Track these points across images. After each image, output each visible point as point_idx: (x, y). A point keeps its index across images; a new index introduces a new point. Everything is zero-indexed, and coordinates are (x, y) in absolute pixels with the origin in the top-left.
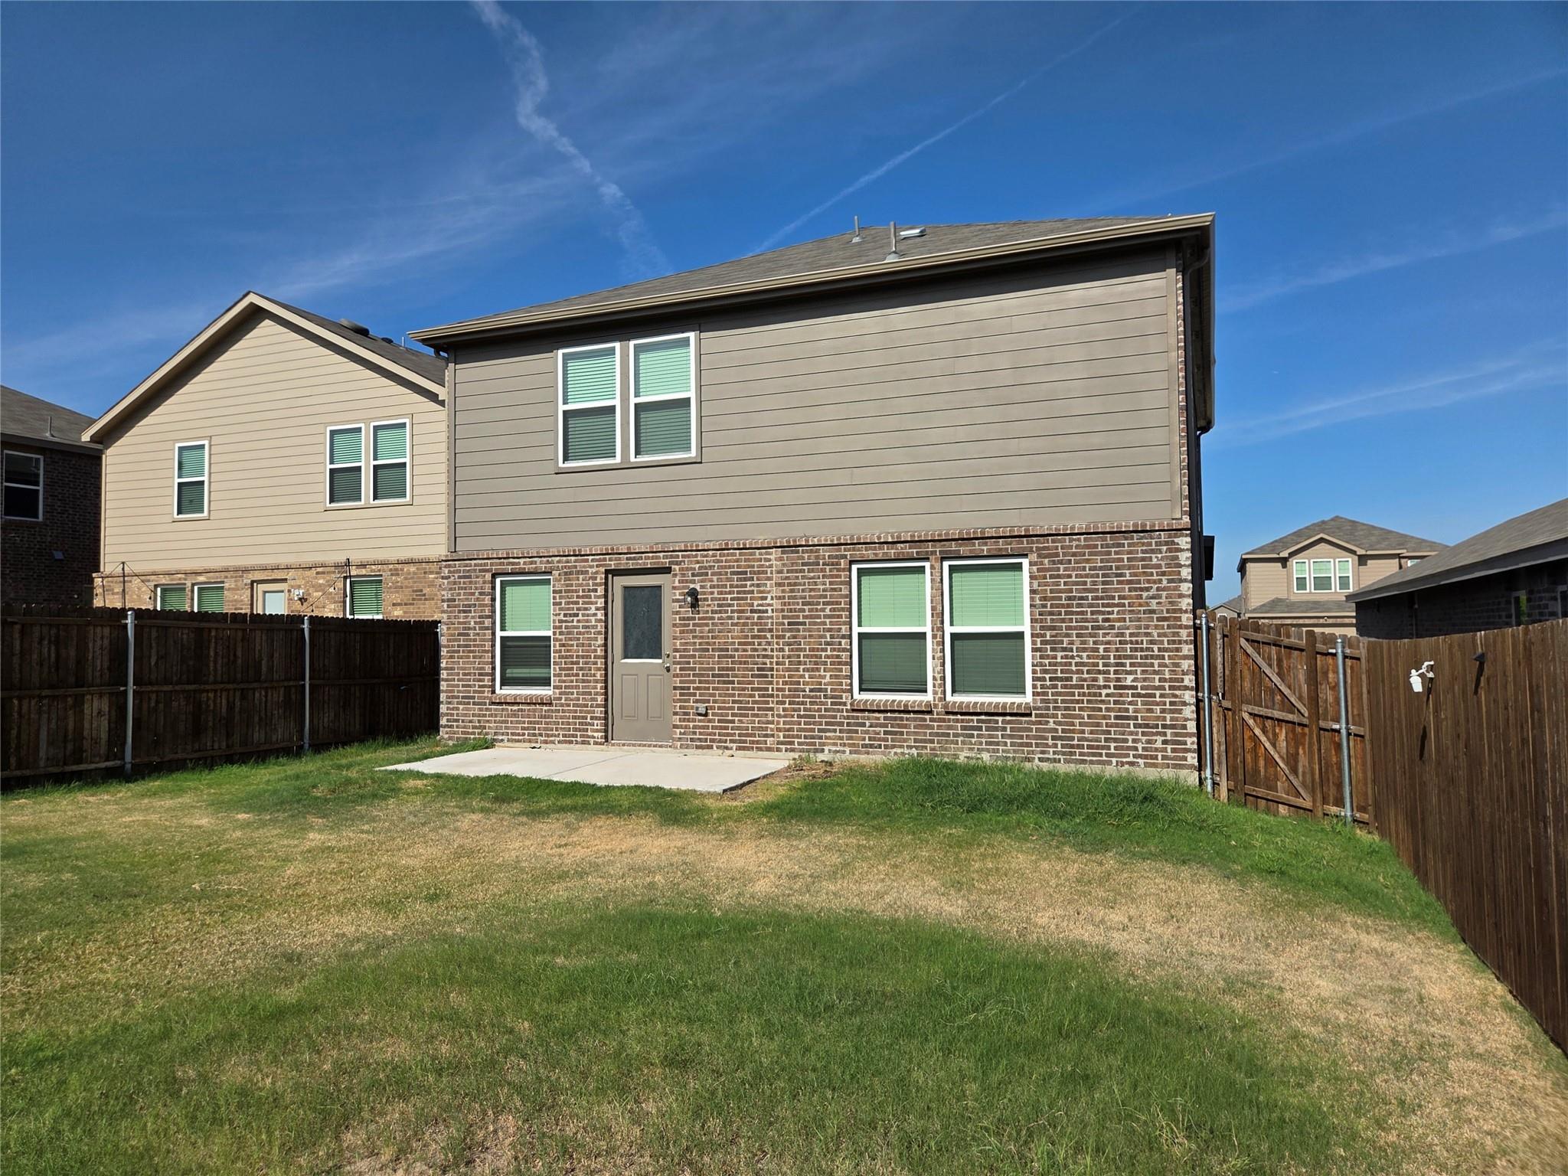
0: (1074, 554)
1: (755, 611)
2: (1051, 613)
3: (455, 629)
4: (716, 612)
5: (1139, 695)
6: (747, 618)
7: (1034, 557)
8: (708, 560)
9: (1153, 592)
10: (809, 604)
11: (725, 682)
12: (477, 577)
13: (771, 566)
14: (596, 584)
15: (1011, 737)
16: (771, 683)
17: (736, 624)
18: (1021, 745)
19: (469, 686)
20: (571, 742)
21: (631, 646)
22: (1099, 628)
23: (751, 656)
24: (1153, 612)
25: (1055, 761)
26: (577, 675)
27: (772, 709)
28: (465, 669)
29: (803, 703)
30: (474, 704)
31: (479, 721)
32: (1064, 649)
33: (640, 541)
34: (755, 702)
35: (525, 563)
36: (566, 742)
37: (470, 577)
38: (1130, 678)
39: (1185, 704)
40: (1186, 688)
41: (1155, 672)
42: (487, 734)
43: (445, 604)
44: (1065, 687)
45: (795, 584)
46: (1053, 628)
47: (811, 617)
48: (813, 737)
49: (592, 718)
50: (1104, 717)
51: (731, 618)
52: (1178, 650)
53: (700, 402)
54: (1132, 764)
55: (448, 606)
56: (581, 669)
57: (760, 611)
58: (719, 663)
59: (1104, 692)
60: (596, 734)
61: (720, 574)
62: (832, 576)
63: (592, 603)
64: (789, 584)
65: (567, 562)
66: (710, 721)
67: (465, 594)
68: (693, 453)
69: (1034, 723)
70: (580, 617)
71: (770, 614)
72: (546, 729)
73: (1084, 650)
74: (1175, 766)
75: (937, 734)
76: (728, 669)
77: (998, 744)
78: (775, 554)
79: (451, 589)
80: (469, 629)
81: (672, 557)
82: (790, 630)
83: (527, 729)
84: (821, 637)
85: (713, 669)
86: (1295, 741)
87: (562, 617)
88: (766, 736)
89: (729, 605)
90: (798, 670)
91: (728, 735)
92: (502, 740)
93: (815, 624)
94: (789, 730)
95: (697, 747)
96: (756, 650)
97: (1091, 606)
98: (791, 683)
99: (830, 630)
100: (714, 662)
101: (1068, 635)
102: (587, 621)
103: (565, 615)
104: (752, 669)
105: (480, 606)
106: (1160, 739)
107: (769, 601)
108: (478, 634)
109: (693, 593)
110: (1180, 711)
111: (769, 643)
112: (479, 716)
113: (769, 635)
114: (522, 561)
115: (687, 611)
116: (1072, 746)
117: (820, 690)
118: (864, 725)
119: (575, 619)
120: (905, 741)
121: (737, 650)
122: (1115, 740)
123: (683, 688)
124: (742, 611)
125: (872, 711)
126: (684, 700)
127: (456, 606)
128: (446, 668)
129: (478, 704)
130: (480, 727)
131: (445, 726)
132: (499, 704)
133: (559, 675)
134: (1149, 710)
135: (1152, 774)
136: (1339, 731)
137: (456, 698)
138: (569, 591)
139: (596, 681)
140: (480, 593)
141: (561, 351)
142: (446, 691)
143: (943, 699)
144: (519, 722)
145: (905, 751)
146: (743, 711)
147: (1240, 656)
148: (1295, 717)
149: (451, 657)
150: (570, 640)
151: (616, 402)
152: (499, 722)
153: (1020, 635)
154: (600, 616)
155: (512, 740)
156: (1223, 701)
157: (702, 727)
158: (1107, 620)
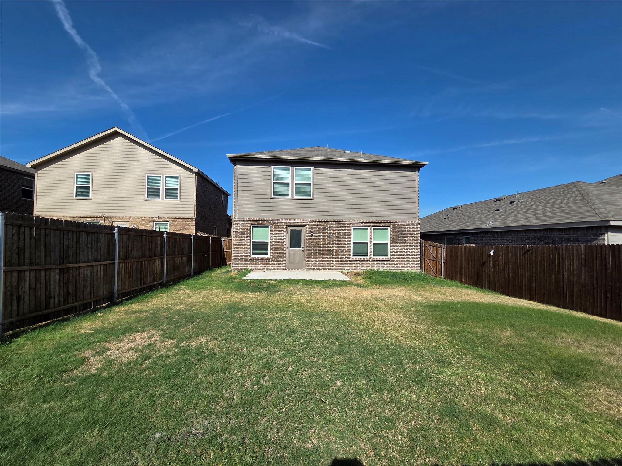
0: (399, 227)
1: (328, 237)
2: (395, 239)
3: (238, 239)
4: (318, 237)
5: (411, 256)
6: (326, 238)
7: (391, 227)
8: (316, 224)
9: (413, 235)
10: (342, 235)
11: (320, 254)
12: (246, 225)
13: (332, 226)
14: (284, 229)
15: (386, 265)
16: (332, 254)
17: (323, 240)
18: (388, 267)
19: (243, 255)
20: (276, 270)
21: (292, 245)
22: (403, 242)
23: (327, 248)
24: (413, 239)
25: (395, 269)
27: (332, 260)
28: (241, 250)
29: (340, 259)
30: (244, 260)
31: (246, 265)
32: (397, 247)
33: (297, 218)
34: (327, 259)
35: (261, 222)
36: (274, 270)
37: (243, 225)
38: (409, 252)
39: (418, 257)
40: (419, 254)
41: (414, 251)
42: (248, 268)
43: (234, 232)
44: (397, 254)
45: (338, 231)
46: (395, 242)
47: (342, 239)
48: (342, 267)
49: (282, 263)
50: (404, 260)
51: (322, 238)
52: (418, 247)
53: (313, 185)
54: (409, 269)
55: (235, 233)
56: (279, 251)
57: (329, 237)
59: (404, 255)
60: (283, 268)
61: (319, 227)
62: (348, 229)
63: (282, 233)
65: (275, 222)
66: (316, 263)
67: (241, 230)
68: (311, 197)
69: (391, 262)
70: (279, 237)
71: (332, 238)
72: (267, 267)
73: (401, 247)
74: (416, 270)
75: (371, 265)
76: (321, 251)
77: (383, 266)
78: (333, 223)
79: (236, 228)
80: (243, 239)
81: (306, 223)
82: (337, 242)
83: (262, 266)
84: (345, 243)
85: (317, 251)
86: (434, 264)
87: (273, 237)
88: (330, 267)
89: (321, 235)
90: (339, 251)
91: (321, 267)
92: (254, 270)
93: (343, 240)
94: (336, 265)
95: (312, 270)
96: (328, 246)
97: (402, 238)
98: (337, 254)
99: (347, 242)
100: (317, 249)
101: (398, 244)
102: (281, 238)
103: (274, 236)
104: (327, 251)
105: (246, 233)
106: (414, 264)
107: (332, 235)
108: (246, 241)
109: (312, 232)
110: (417, 259)
111: (332, 245)
112: (246, 263)
113: (332, 243)
114: (261, 221)
115: (310, 237)
116: (398, 266)
117: (344, 256)
118: (354, 263)
119: (277, 238)
120: (364, 267)
121: (323, 246)
122: (406, 265)
123: (309, 256)
124: (325, 237)
125: (356, 260)
126: (309, 259)
127: (238, 233)
128: (234, 250)
129: (246, 260)
130: (246, 266)
131: (234, 266)
132: (252, 260)
133: (272, 252)
134: (412, 259)
135: (412, 271)
136: (441, 262)
137: (238, 258)
138: (275, 230)
139: (284, 254)
140: (247, 230)
141: (273, 167)
142: (234, 257)
143: (372, 257)
144: (259, 265)
145: (364, 269)
146: (325, 261)
147: (426, 248)
148: (434, 259)
149: (236, 247)
150: (276, 243)
151: (290, 182)
152: (253, 265)
153: (388, 244)
154: (285, 237)
155: (257, 270)
156: (424, 257)
157: (314, 265)
158: (405, 241)
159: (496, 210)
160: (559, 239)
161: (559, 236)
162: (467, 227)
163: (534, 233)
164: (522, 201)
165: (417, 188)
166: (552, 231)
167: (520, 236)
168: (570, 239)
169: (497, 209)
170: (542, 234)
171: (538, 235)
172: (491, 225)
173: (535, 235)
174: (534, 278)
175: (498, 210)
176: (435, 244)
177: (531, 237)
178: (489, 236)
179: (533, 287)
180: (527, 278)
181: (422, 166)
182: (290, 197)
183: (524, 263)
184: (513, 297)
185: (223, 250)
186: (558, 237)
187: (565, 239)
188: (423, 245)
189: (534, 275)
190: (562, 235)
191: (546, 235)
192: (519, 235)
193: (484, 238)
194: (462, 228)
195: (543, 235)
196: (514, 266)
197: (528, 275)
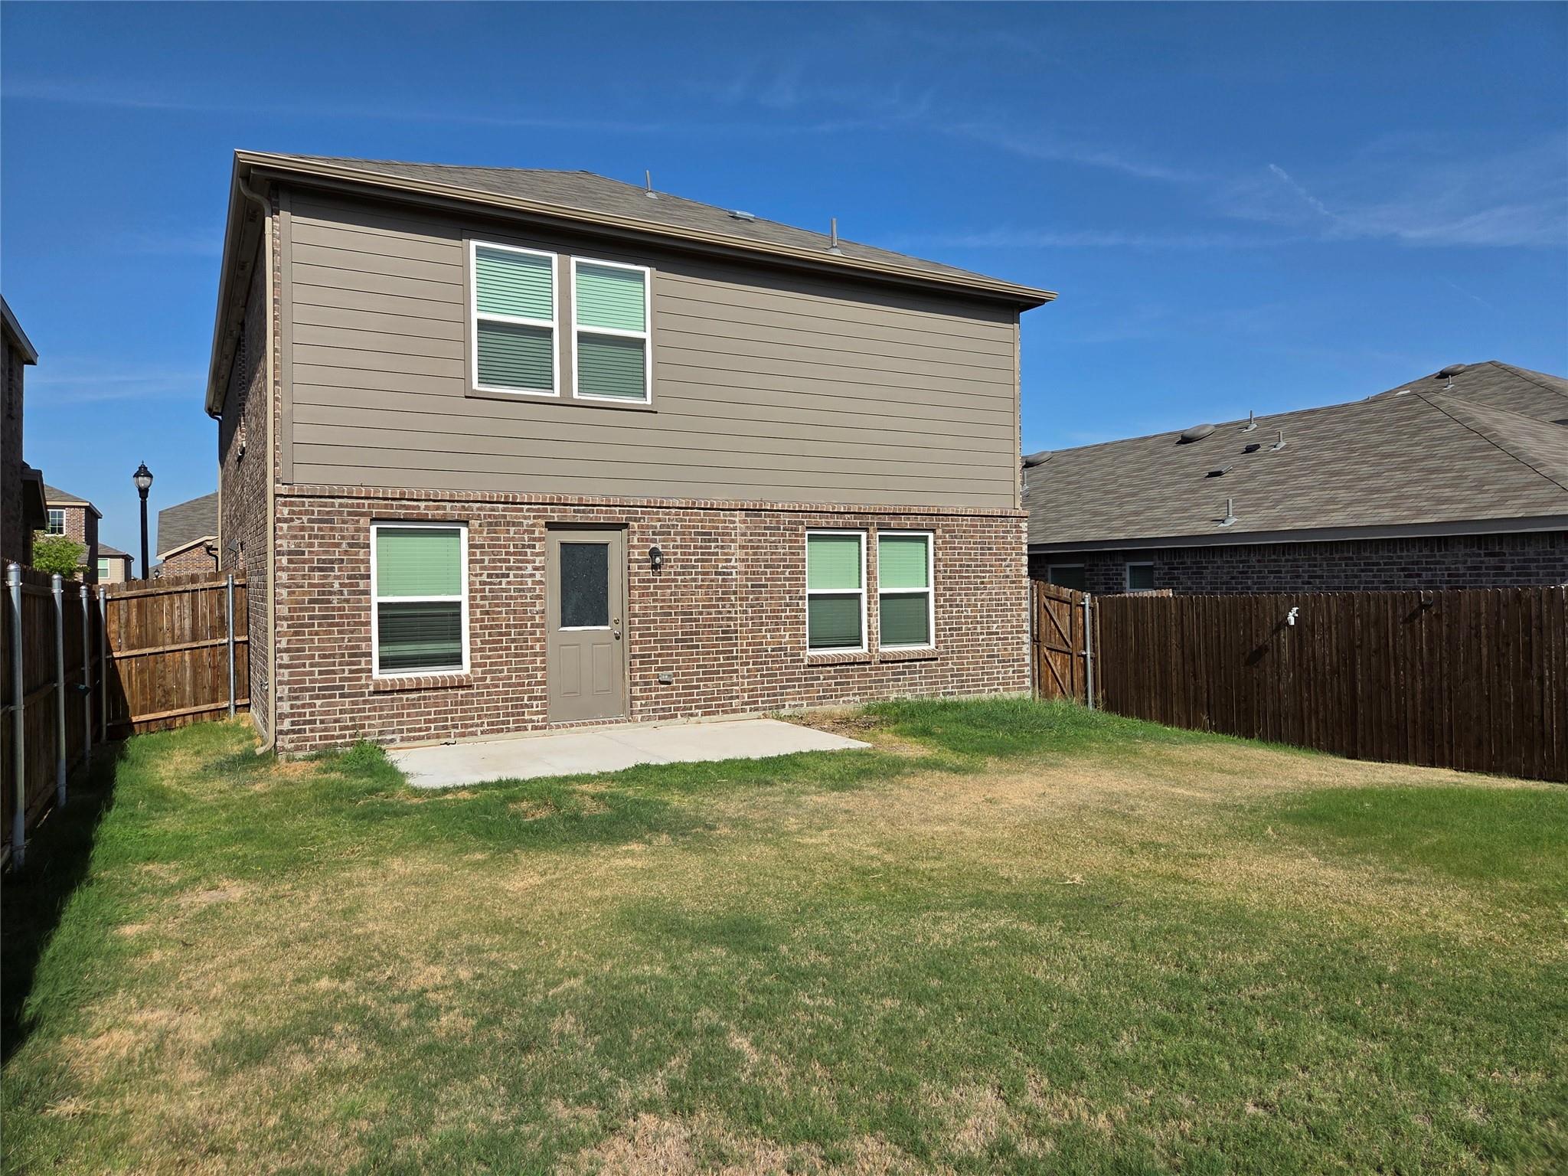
0: (964, 532)
1: (719, 573)
3: (304, 593)
4: (679, 574)
5: (1000, 639)
6: (712, 581)
7: (938, 532)
8: (670, 518)
9: (1008, 562)
10: (771, 567)
11: (689, 647)
12: (344, 522)
13: (735, 528)
14: (534, 539)
15: (924, 678)
16: (736, 645)
17: (700, 587)
18: (931, 683)
19: (333, 672)
20: (501, 731)
21: (569, 611)
22: (978, 589)
23: (715, 619)
24: (1007, 577)
25: (952, 693)
26: (508, 648)
27: (736, 671)
28: (324, 649)
29: (765, 663)
30: (342, 696)
31: (352, 719)
33: (591, 492)
34: (719, 666)
35: (425, 508)
36: (492, 731)
37: (331, 521)
38: (995, 625)
39: (1023, 643)
40: (1025, 632)
41: (1008, 621)
42: (365, 735)
43: (284, 560)
44: (958, 635)
45: (758, 547)
46: (951, 589)
47: (772, 579)
48: (775, 695)
49: (530, 699)
50: (980, 657)
51: (695, 580)
52: (1020, 604)
53: (657, 346)
54: (996, 690)
55: (290, 561)
56: (514, 641)
57: (724, 573)
58: (682, 627)
59: (981, 637)
60: (535, 718)
61: (684, 534)
62: (791, 541)
63: (528, 562)
64: (752, 547)
65: (493, 510)
66: (673, 689)
67: (320, 545)
68: (649, 400)
69: (939, 665)
70: (511, 578)
71: (734, 576)
72: (461, 719)
73: (969, 606)
74: (1020, 688)
75: (875, 681)
76: (692, 633)
77: (916, 684)
78: (739, 516)
79: (295, 537)
80: (331, 593)
81: (629, 512)
82: (753, 592)
83: (435, 721)
84: (781, 598)
85: (676, 634)
86: (1064, 663)
87: (484, 578)
88: (731, 698)
89: (693, 567)
90: (760, 631)
91: (693, 701)
92: (392, 741)
93: (776, 586)
94: (753, 690)
95: (660, 718)
96: (720, 613)
97: (974, 572)
98: (755, 644)
99: (789, 592)
100: (677, 627)
101: (960, 595)
102: (521, 583)
103: (490, 576)
104: (717, 632)
105: (351, 561)
106: (1011, 669)
107: (733, 563)
108: (347, 601)
109: (654, 553)
110: (1020, 649)
111: (733, 606)
112: (352, 711)
113: (733, 597)
114: (422, 504)
115: (647, 573)
116: (962, 681)
117: (781, 649)
118: (818, 678)
119: (504, 580)
120: (851, 690)
121: (701, 613)
122: (987, 673)
123: (643, 656)
124: (707, 573)
125: (823, 666)
126: (646, 670)
127: (304, 562)
128: (287, 650)
129: (349, 695)
130: (353, 727)
131: (288, 732)
132: (385, 692)
133: (482, 650)
134: (1006, 649)
135: (1007, 696)
136: (1085, 657)
137: (307, 690)
138: (494, 546)
139: (535, 655)
140: (350, 545)
141: (474, 244)
142: (288, 683)
143: (877, 651)
144: (422, 714)
145: (851, 698)
146: (709, 674)
147: (1043, 609)
148: (1065, 648)
149: (296, 633)
150: (497, 605)
151: (554, 325)
152: (388, 716)
153: (925, 595)
154: (538, 578)
155: (409, 739)
156: (1036, 640)
157: (666, 696)
158: (982, 583)
159: (1212, 475)
160: (1469, 568)
161: (1469, 560)
162: (1140, 530)
163: (1389, 551)
164: (1283, 444)
165: (1017, 387)
166: (1446, 545)
167: (1340, 559)
168: (1503, 568)
169: (1215, 468)
170: (1415, 554)
171: (1401, 557)
172: (1232, 524)
173: (1391, 558)
174: (1445, 694)
175: (1219, 474)
176: (1066, 592)
177: (1378, 564)
178: (1228, 562)
179: (1441, 724)
180: (1419, 696)
181: (1032, 302)
182: (557, 393)
183: (1408, 648)
184: (1370, 760)
185: (109, 651)
186: (1465, 562)
187: (1487, 568)
188: (1036, 598)
189: (1445, 684)
190: (1479, 555)
191: (1427, 556)
192: (1337, 556)
193: (1206, 568)
194: (1121, 536)
195: (1418, 557)
196: (1373, 660)
197: (1423, 685)
